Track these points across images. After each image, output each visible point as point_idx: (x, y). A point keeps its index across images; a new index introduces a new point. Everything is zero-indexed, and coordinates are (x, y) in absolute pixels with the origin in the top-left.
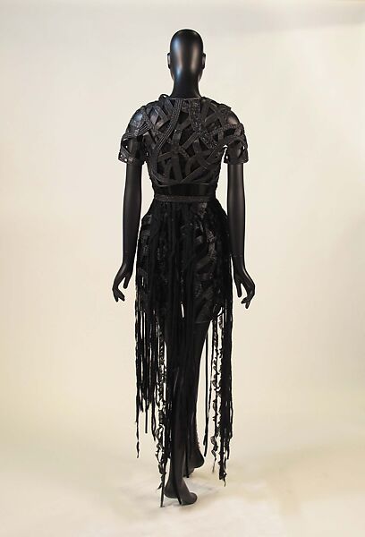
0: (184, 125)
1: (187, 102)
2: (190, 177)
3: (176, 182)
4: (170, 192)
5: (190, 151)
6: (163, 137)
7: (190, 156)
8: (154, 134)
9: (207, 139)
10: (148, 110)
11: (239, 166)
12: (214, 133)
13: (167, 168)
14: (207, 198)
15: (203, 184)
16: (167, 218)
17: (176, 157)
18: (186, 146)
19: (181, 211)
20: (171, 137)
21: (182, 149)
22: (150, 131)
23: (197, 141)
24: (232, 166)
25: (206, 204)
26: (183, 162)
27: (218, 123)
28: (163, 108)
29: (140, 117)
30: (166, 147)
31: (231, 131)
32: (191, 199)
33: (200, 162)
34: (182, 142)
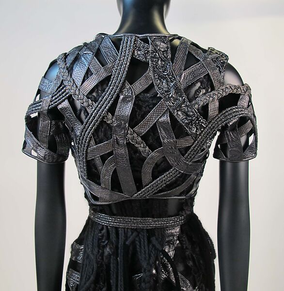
0: (139, 86)
1: (145, 40)
2: (150, 188)
3: (126, 196)
4: (115, 212)
5: (152, 138)
6: (96, 110)
7: (152, 148)
8: (78, 104)
9: (186, 114)
10: (70, 59)
11: (242, 164)
12: (201, 101)
13: (106, 172)
14: (180, 220)
15: (174, 198)
16: (109, 255)
17: (123, 151)
18: (143, 128)
19: (133, 242)
20: (112, 110)
21: (135, 136)
22: (70, 99)
23: (166, 118)
24: (229, 165)
25: (178, 229)
26: (136, 160)
27: (208, 84)
28: (98, 54)
29: (55, 72)
30: (102, 131)
31: (231, 100)
32: (152, 223)
33: (171, 160)
34: (134, 120)
